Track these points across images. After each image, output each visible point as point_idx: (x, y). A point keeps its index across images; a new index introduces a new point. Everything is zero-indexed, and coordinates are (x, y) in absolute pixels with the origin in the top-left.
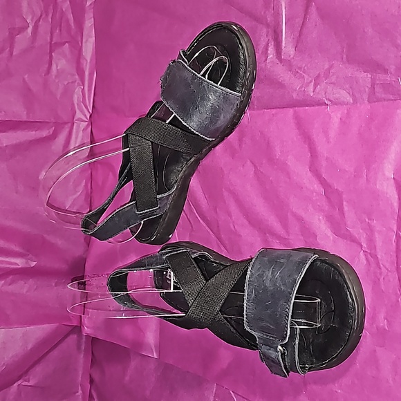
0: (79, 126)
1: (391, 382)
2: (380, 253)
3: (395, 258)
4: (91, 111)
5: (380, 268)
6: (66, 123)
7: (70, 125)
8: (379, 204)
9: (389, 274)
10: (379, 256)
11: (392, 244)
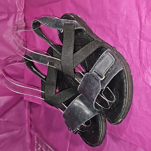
0: (19, 14)
1: (138, 109)
2: (132, 51)
3: (139, 53)
4: (24, 8)
5: (132, 58)
6: (13, 13)
7: (15, 14)
8: (132, 28)
9: (136, 60)
10: (132, 52)
11: (137, 46)
